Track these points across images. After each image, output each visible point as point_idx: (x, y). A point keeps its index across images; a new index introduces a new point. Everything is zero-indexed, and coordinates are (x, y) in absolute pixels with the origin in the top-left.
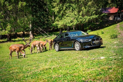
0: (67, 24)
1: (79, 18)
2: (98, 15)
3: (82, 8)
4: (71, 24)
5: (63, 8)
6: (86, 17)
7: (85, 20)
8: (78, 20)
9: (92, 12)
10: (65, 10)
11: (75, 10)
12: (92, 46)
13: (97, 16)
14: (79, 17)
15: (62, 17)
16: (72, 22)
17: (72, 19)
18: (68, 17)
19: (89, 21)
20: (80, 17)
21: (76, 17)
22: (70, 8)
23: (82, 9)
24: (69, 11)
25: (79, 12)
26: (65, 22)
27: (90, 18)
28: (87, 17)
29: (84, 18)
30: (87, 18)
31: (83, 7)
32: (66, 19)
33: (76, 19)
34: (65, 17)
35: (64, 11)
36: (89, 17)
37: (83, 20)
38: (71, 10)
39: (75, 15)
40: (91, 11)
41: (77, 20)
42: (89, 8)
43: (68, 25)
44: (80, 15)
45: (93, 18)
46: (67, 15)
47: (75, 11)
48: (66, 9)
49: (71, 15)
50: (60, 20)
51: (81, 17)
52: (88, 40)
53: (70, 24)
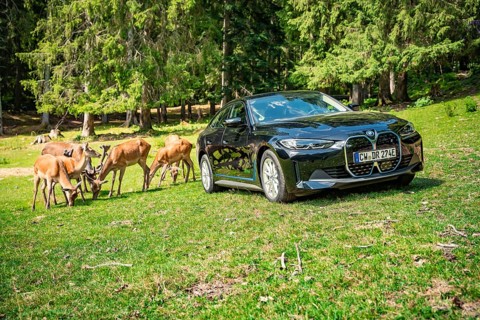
0: (341, 73)
1: (385, 52)
2: (459, 42)
3: (398, 13)
4: (357, 74)
5: (328, 16)
6: (412, 47)
7: (409, 60)
8: (383, 60)
9: (436, 30)
10: (336, 24)
11: (374, 24)
12: (349, 176)
13: (456, 43)
14: (384, 48)
15: (326, 49)
16: (359, 66)
17: (361, 57)
18: (348, 50)
19: (422, 62)
20: (391, 47)
21: (375, 47)
22: (354, 15)
23: (400, 17)
24: (352, 27)
25: (387, 29)
26: (334, 68)
27: (427, 50)
28: (417, 48)
29: (404, 52)
30: (416, 53)
31: (403, 12)
32: (339, 57)
33: (375, 56)
34: (337, 49)
35: (335, 26)
36: (423, 49)
37: (401, 58)
38: (359, 23)
39: (372, 40)
40: (432, 24)
41: (379, 60)
42: (428, 14)
43: (344, 78)
44: (390, 42)
45: (438, 52)
46: (343, 42)
47: (374, 26)
48: (338, 21)
49: (358, 42)
50: (318, 59)
51: (394, 48)
52: (327, 146)
53: (352, 73)
